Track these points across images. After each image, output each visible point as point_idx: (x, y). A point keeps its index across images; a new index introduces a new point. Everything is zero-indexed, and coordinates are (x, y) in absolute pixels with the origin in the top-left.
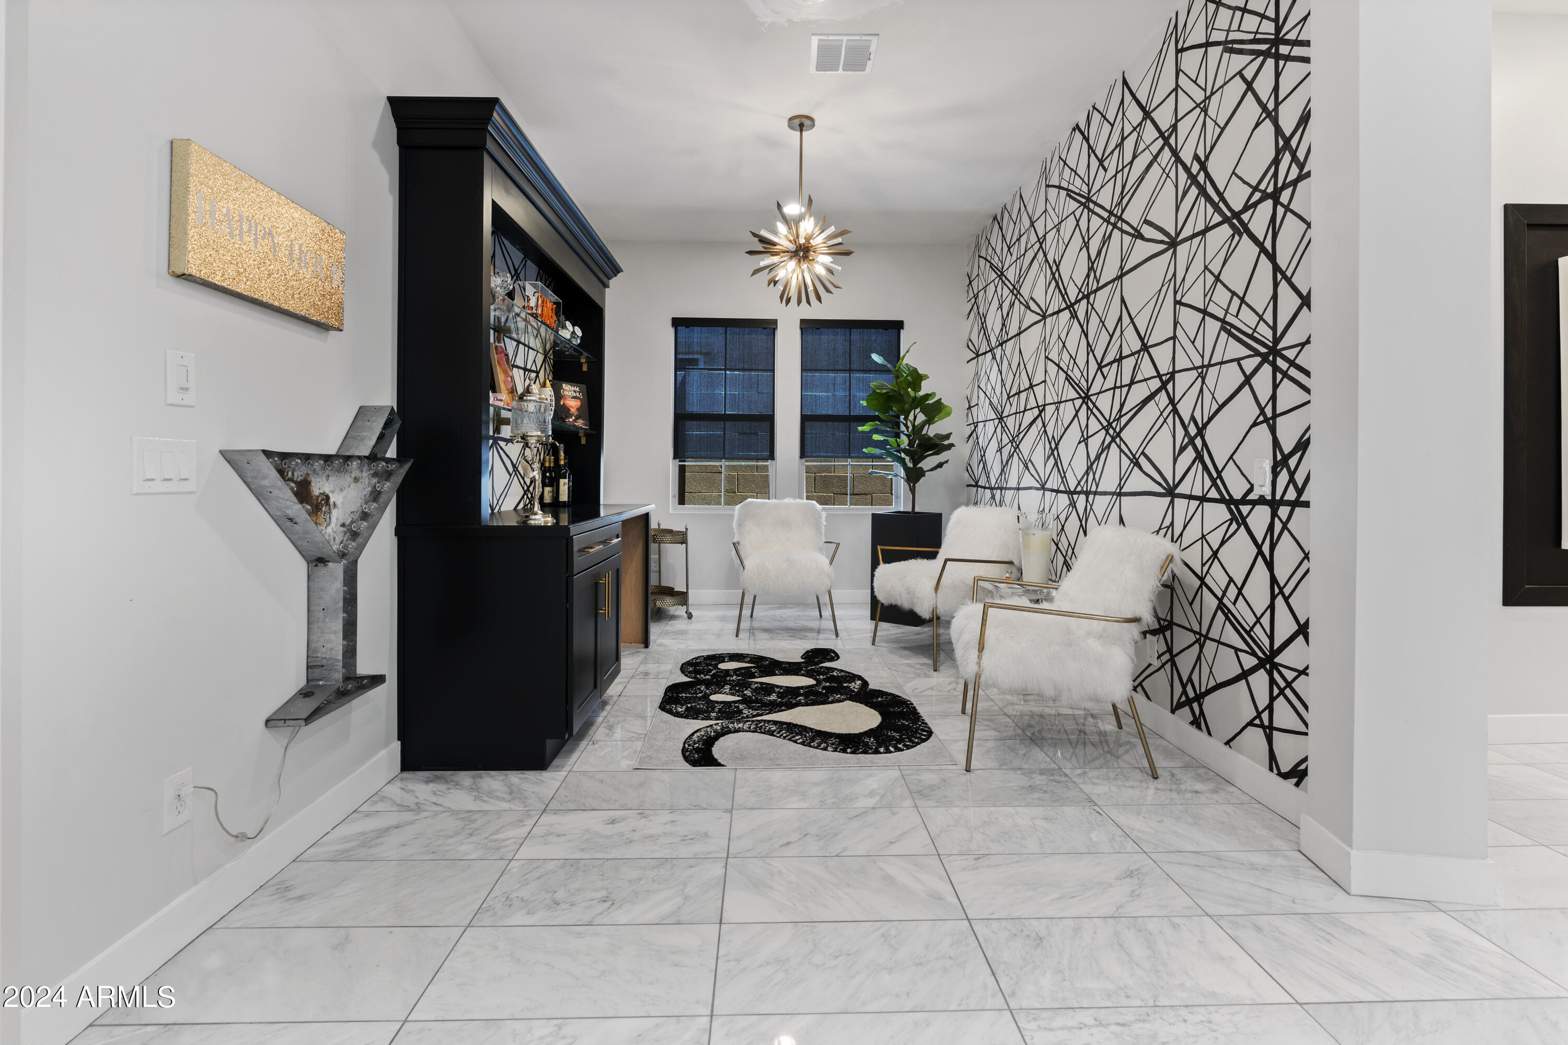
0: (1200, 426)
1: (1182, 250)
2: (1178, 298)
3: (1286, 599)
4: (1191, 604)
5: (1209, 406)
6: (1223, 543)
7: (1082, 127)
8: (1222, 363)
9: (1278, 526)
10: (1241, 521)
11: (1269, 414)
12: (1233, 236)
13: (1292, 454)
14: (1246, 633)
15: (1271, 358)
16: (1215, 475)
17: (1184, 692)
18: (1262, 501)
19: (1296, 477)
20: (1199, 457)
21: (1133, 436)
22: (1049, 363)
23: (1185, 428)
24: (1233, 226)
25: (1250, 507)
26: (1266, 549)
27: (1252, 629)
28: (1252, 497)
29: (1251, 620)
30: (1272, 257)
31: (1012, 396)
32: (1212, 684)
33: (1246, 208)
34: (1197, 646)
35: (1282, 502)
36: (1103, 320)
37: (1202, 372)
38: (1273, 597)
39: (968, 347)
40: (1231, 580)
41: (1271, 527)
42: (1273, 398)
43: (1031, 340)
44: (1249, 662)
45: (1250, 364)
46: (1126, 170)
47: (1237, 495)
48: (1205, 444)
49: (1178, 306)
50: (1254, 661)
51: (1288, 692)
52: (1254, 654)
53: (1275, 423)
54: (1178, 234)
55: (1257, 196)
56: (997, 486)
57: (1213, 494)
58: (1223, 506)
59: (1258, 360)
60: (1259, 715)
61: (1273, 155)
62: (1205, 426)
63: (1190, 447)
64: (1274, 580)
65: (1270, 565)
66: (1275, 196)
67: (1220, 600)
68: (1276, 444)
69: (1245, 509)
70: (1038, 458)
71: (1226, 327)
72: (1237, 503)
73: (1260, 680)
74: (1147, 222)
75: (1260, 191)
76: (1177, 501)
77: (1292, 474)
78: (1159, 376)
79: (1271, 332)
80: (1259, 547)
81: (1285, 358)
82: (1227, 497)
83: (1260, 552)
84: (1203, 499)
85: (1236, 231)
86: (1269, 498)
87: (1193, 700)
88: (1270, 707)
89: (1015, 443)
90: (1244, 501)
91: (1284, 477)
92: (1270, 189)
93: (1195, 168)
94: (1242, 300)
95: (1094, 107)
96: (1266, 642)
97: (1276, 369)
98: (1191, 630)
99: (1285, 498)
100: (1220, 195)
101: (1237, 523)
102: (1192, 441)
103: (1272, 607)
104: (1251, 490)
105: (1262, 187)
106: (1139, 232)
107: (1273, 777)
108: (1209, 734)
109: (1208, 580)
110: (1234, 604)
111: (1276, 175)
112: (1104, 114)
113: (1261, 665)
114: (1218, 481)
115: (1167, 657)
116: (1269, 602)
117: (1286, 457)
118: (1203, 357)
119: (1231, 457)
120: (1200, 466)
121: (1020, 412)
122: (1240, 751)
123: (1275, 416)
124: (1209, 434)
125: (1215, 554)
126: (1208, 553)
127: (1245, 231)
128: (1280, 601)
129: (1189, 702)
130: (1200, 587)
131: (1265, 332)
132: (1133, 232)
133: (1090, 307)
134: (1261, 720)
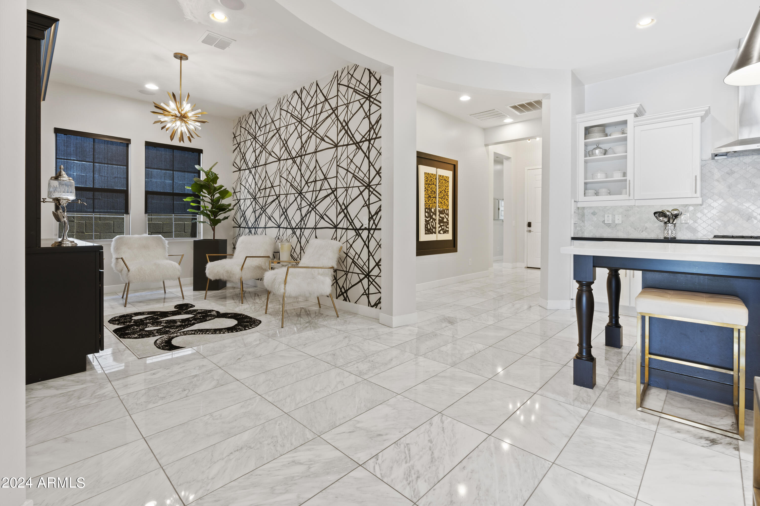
0: (346, 206)
1: (340, 149)
2: (338, 164)
3: (373, 256)
4: (343, 262)
5: (349, 200)
6: (354, 242)
7: (299, 92)
8: (353, 187)
9: (370, 236)
10: (359, 235)
11: (368, 204)
12: (357, 149)
13: (374, 215)
14: (361, 268)
15: (368, 187)
16: (351, 221)
17: (341, 291)
18: (365, 229)
19: (375, 222)
20: (346, 216)
21: (321, 208)
22: (282, 179)
23: (341, 206)
24: (356, 146)
25: (362, 231)
26: (367, 243)
27: (363, 267)
28: (362, 228)
29: (363, 264)
30: (368, 158)
31: (261, 190)
32: (350, 286)
33: (361, 142)
34: (345, 275)
35: (371, 229)
36: (308, 166)
37: (347, 189)
38: (369, 256)
39: (234, 165)
40: (356, 253)
41: (368, 236)
42: (369, 199)
43: (272, 168)
44: (362, 276)
45: (362, 188)
46: (318, 116)
47: (358, 228)
48: (347, 212)
49: (338, 167)
50: (364, 276)
51: (373, 283)
52: (363, 274)
53: (369, 206)
54: (338, 143)
55: (364, 139)
56: (252, 227)
57: (350, 227)
58: (354, 231)
59: (364, 187)
60: (365, 291)
61: (369, 129)
62: (348, 206)
63: (343, 213)
64: (369, 251)
65: (368, 247)
66: (369, 141)
67: (353, 260)
68: (370, 212)
69: (360, 231)
70: (276, 215)
71: (354, 176)
72: (358, 230)
73: (365, 281)
74: (326, 136)
75: (365, 138)
76: (338, 230)
77: (374, 221)
78: (331, 189)
79: (368, 180)
80: (365, 242)
81: (372, 188)
82: (355, 228)
83: (365, 244)
84: (347, 229)
85: (357, 148)
86: (368, 228)
87: (344, 293)
88: (368, 288)
89: (263, 209)
90: (360, 229)
91: (372, 222)
92: (368, 138)
93: (344, 124)
94: (360, 169)
95: (304, 87)
96: (367, 270)
97: (369, 191)
98: (343, 271)
99: (372, 228)
100: (353, 135)
101: (358, 236)
102: (343, 211)
103: (369, 259)
104: (362, 226)
105: (366, 137)
106: (323, 138)
107: (370, 308)
108: (350, 301)
109: (349, 254)
110: (357, 260)
111: (369, 135)
112: (309, 92)
113: (366, 277)
114: (352, 223)
115: (335, 281)
116: (368, 258)
117: (372, 216)
118: (347, 184)
119: (356, 216)
120: (346, 219)
121: (266, 197)
122: (359, 304)
123: (369, 204)
124: (349, 209)
125: (351, 246)
126: (349, 246)
127: (360, 148)
128: (371, 257)
129: (343, 294)
130: (346, 256)
131: (366, 180)
132: (321, 138)
133: (302, 161)
134: (366, 293)
